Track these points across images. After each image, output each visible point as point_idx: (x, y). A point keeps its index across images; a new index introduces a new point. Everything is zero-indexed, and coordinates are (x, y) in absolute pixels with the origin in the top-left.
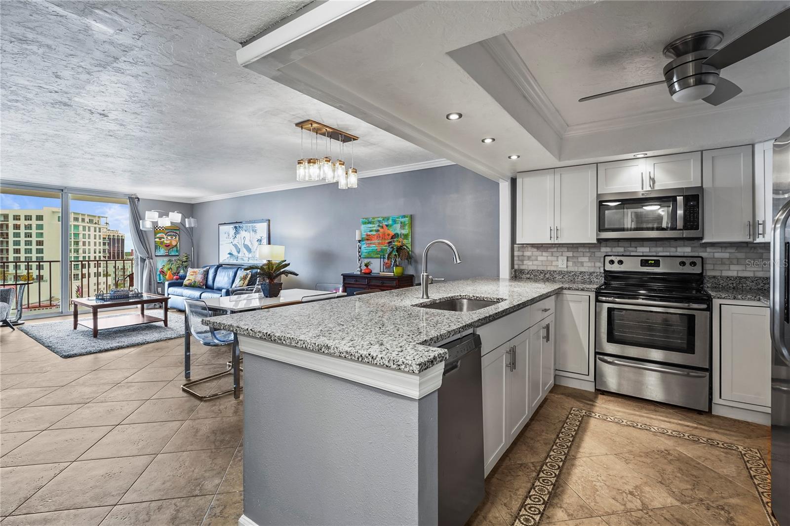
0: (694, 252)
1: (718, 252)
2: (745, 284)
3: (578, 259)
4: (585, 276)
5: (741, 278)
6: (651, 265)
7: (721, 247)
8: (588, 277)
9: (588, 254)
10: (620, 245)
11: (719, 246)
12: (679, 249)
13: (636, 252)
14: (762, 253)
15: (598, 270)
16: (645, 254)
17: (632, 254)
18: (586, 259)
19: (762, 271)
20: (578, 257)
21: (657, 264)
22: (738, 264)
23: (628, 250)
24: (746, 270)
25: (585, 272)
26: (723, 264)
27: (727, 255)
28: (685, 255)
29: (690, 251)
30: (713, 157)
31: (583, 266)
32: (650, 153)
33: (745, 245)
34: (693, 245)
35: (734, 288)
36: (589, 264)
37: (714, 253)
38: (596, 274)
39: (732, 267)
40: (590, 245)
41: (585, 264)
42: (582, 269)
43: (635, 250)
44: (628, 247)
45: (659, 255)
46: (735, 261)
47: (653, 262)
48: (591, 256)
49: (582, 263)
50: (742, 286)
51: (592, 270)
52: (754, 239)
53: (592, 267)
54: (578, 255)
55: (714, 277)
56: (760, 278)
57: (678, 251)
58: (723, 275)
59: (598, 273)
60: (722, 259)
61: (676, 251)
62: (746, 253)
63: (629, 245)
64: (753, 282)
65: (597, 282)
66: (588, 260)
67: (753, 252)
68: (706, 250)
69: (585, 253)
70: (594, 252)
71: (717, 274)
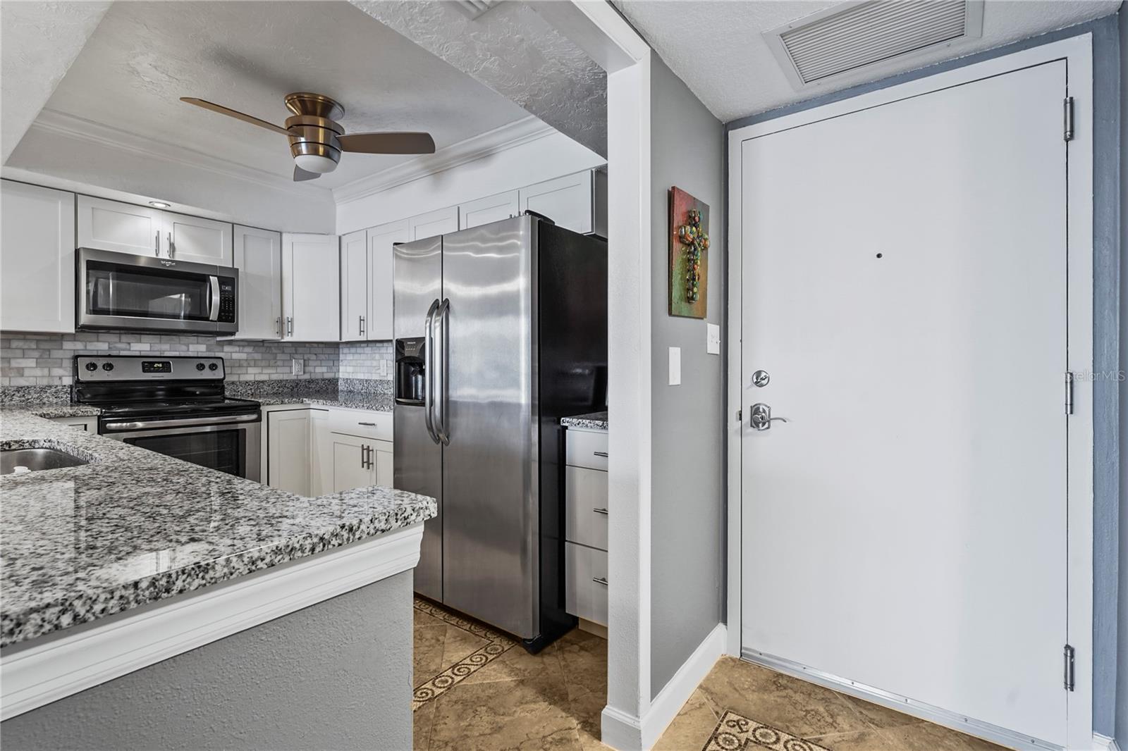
0: (210, 351)
1: (236, 352)
2: (263, 388)
3: (9, 362)
4: (29, 393)
5: (259, 382)
6: (158, 370)
7: (239, 346)
8: (36, 396)
9: (36, 354)
10: (100, 339)
11: (236, 345)
12: (192, 347)
13: (130, 350)
14: (276, 354)
15: (57, 382)
16: (143, 354)
17: (123, 353)
18: (31, 363)
19: (276, 373)
20: (10, 358)
21: (166, 367)
22: (255, 366)
23: (115, 347)
24: (262, 373)
25: (28, 387)
26: (240, 366)
27: (244, 356)
28: (199, 355)
29: (205, 350)
30: (244, 235)
31: (22, 376)
32: (175, 206)
33: (261, 344)
34: (208, 343)
35: (252, 394)
36: (38, 372)
37: (231, 353)
38: (53, 390)
39: (251, 370)
40: (38, 337)
41: (27, 373)
42: (22, 382)
43: (128, 347)
44: (116, 343)
45: (165, 355)
46: (252, 363)
47: (161, 365)
48: (41, 357)
49: (20, 372)
50: (260, 392)
51: (45, 382)
52: (282, 338)
53: (43, 377)
54: (10, 356)
55: (233, 383)
56: (275, 381)
57: (190, 350)
58: (241, 380)
59: (59, 388)
60: (240, 360)
61: (188, 350)
62: (262, 353)
63: (118, 341)
64: (269, 386)
65: (56, 403)
66: (34, 365)
67: (269, 353)
68: (223, 349)
69: (26, 351)
70: (49, 350)
71: (235, 378)
